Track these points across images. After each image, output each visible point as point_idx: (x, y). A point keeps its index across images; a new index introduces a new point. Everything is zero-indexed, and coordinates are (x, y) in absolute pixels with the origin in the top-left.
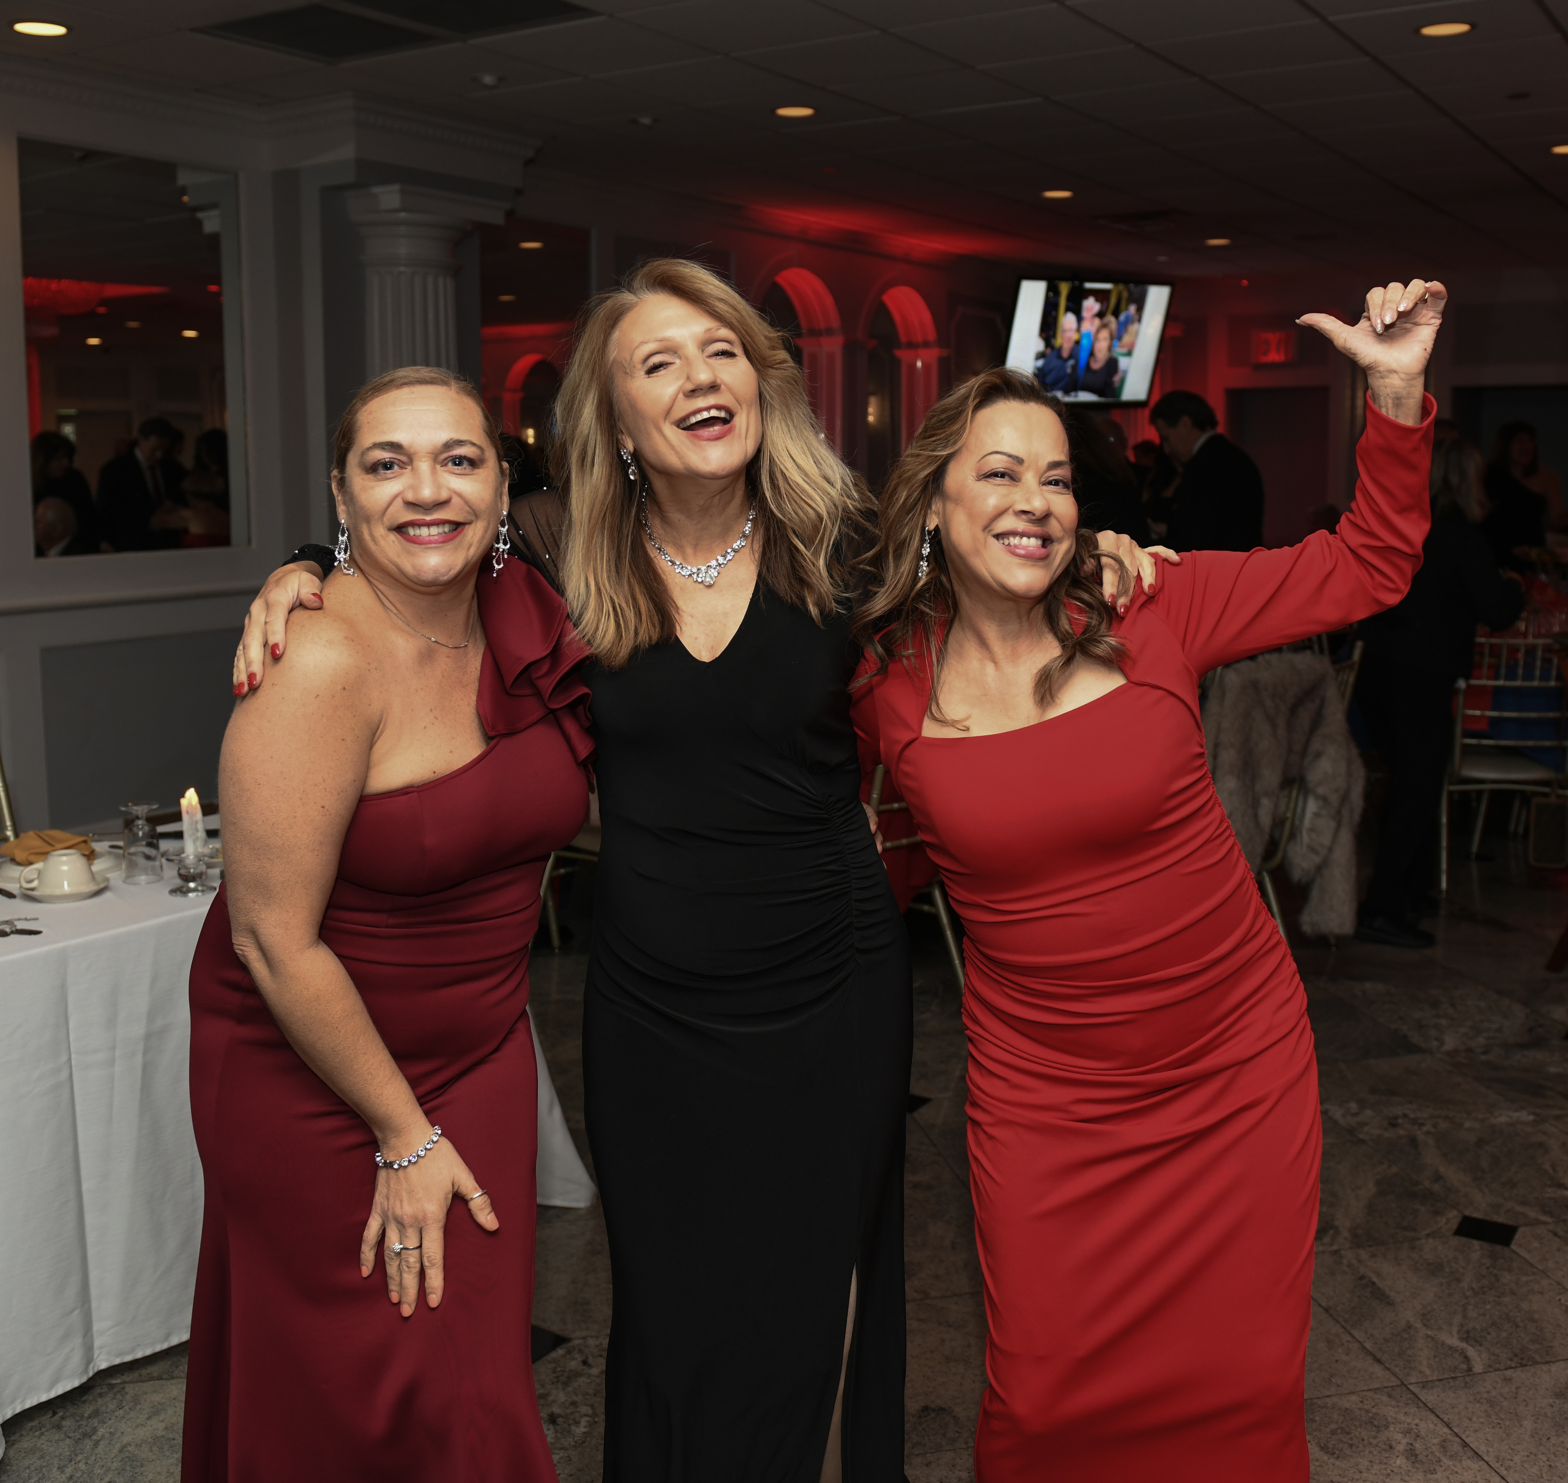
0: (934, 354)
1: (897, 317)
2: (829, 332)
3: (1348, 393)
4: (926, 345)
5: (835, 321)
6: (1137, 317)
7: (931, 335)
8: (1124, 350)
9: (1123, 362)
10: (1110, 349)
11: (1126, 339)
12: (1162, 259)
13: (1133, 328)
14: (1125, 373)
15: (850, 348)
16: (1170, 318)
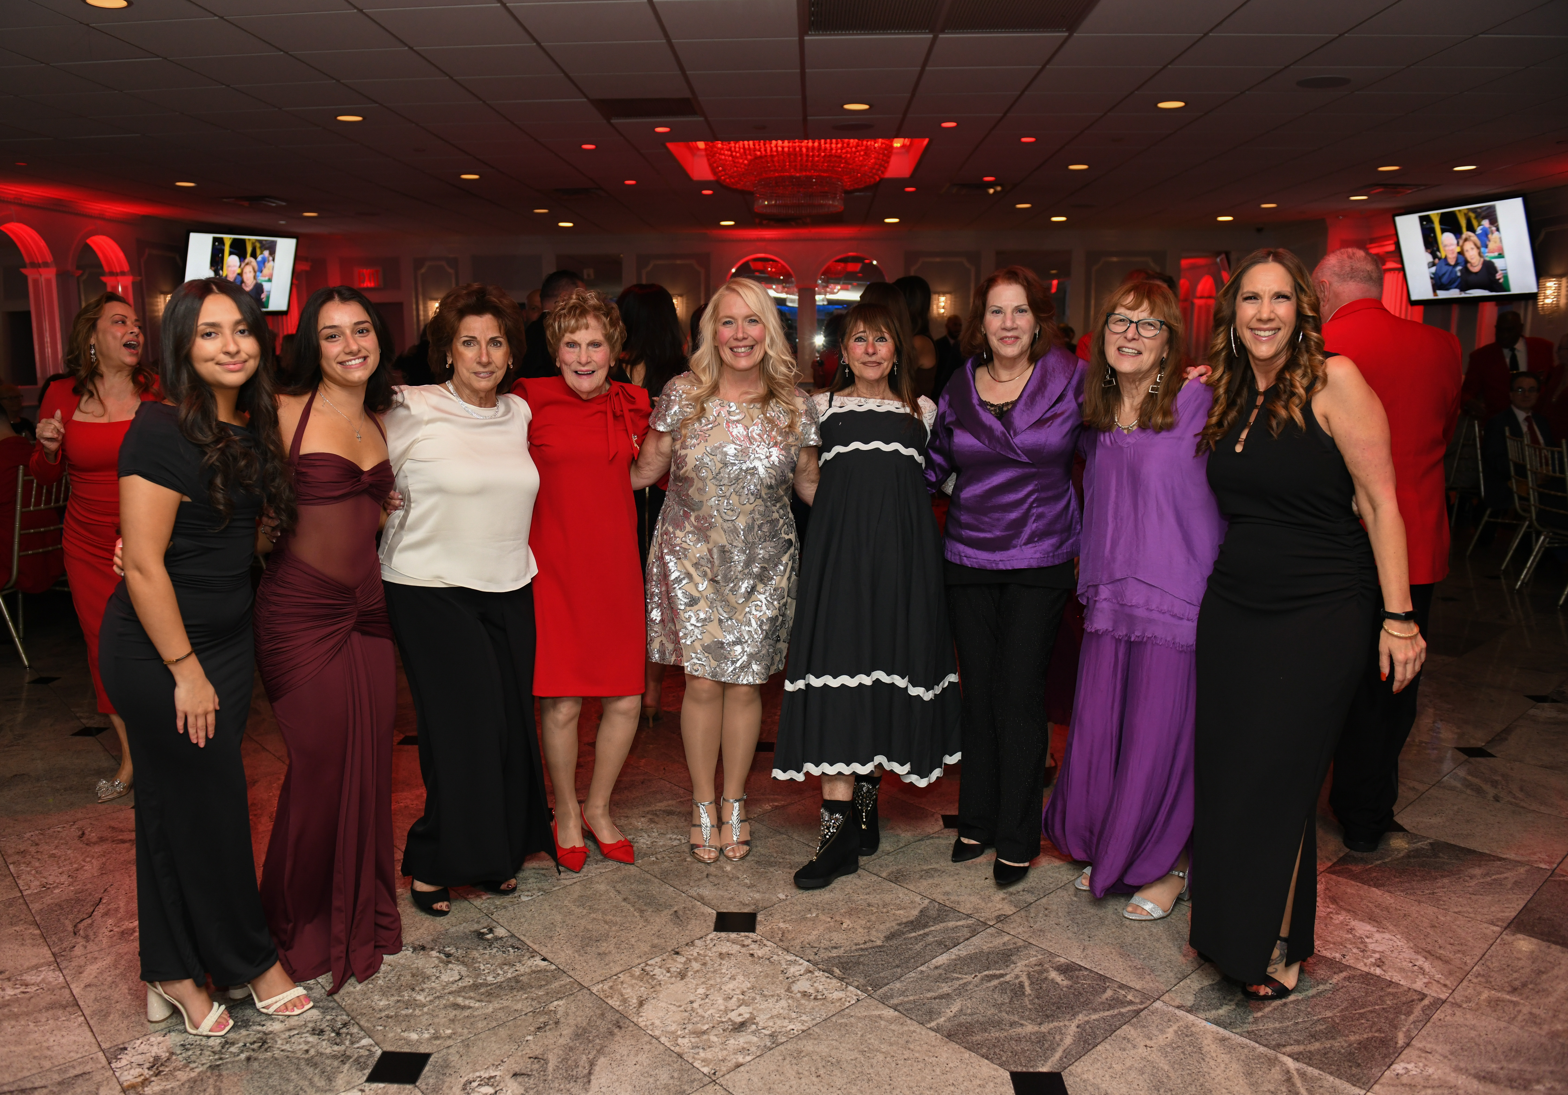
0: (128, 280)
1: (100, 255)
2: (46, 265)
3: (414, 306)
4: (123, 273)
5: (49, 258)
6: (271, 258)
7: (126, 267)
8: (267, 278)
9: (266, 286)
10: (255, 277)
11: (266, 271)
12: (282, 222)
13: (269, 265)
14: (269, 292)
15: (62, 275)
16: (298, 258)
